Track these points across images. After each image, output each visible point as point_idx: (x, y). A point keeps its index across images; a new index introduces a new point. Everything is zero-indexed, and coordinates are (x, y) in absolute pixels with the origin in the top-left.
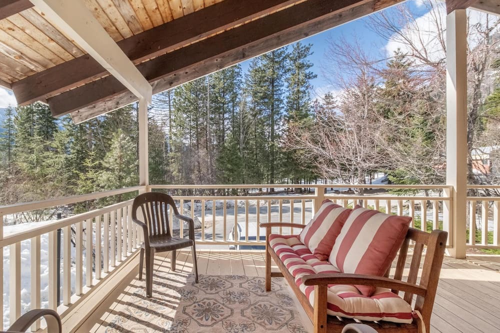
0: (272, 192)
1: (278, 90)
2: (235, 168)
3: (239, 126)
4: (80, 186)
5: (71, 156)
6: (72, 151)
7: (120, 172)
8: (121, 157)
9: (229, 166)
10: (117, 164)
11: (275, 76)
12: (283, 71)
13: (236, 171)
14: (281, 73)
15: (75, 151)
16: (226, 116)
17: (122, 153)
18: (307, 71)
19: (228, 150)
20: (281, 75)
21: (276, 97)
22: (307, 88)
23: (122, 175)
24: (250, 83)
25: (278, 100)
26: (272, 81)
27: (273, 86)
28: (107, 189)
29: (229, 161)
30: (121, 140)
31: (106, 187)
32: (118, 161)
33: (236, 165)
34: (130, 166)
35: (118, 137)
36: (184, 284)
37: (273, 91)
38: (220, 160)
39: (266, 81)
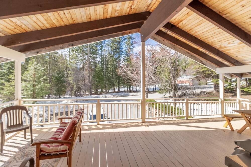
0: (119, 91)
1: (121, 47)
2: (100, 81)
3: (104, 61)
4: (6, 90)
5: (3, 70)
6: (4, 68)
7: (34, 82)
8: (34, 74)
9: (97, 80)
10: (32, 78)
11: (120, 40)
12: (124, 39)
13: (101, 82)
14: (122, 39)
15: (7, 68)
16: (98, 56)
17: (35, 72)
18: (133, 40)
19: (98, 72)
20: (123, 41)
21: (120, 50)
22: (133, 47)
23: (35, 84)
24: (109, 42)
25: (121, 51)
26: (119, 43)
27: (119, 45)
28: (25, 91)
29: (98, 77)
30: (35, 65)
31: (24, 90)
32: (33, 76)
33: (101, 79)
34: (41, 79)
35: (33, 63)
36: (25, 145)
37: (119, 47)
38: (93, 77)
39: (116, 42)
